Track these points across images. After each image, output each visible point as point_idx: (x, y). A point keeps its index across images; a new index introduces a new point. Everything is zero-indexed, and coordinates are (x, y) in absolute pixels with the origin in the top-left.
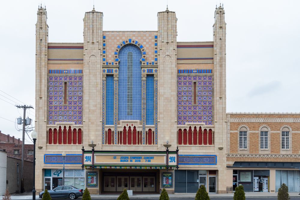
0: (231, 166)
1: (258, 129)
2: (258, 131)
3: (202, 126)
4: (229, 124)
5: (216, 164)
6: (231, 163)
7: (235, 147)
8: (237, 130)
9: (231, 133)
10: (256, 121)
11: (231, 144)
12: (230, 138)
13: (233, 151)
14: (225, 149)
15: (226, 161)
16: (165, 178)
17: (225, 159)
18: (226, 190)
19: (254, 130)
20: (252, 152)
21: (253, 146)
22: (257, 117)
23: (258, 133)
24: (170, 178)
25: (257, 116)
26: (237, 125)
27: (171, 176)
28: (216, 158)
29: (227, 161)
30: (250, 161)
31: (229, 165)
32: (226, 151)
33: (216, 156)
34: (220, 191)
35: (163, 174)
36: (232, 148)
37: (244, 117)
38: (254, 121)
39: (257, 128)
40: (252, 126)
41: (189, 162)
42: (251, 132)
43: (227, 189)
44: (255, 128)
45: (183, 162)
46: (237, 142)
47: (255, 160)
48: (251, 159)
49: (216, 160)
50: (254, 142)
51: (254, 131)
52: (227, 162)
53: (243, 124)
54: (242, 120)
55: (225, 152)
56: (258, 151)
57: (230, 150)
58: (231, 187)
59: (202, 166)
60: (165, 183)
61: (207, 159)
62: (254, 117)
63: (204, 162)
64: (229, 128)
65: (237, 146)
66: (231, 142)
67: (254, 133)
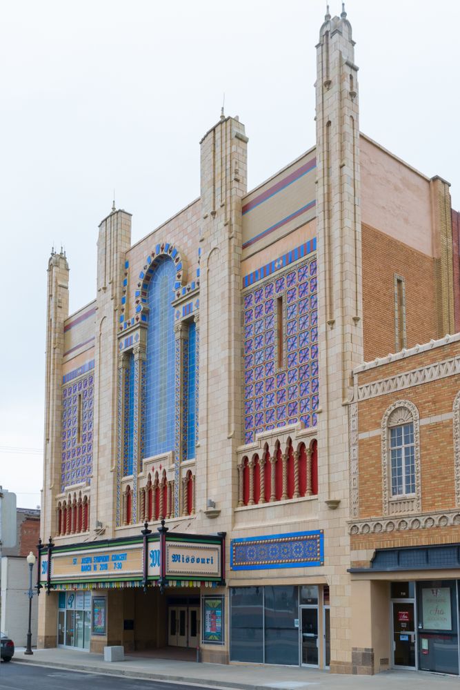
0: (366, 567)
1: (452, 406)
2: (451, 411)
3: (293, 436)
4: (354, 409)
5: (320, 563)
6: (366, 555)
7: (374, 495)
8: (378, 425)
9: (361, 443)
10: (443, 375)
11: (363, 481)
12: (359, 460)
13: (368, 507)
14: (345, 504)
15: (349, 548)
16: (208, 612)
17: (346, 540)
18: (350, 660)
19: (435, 412)
20: (432, 505)
21: (434, 477)
22: (444, 357)
23: (451, 420)
24: (219, 612)
25: (448, 350)
26: (378, 408)
27: (221, 607)
28: (322, 543)
29: (351, 549)
30: (424, 542)
31: (358, 563)
32: (347, 511)
33: (320, 534)
34: (334, 661)
35: (207, 601)
36: (367, 498)
37: (401, 368)
38: (435, 377)
39: (447, 403)
40: (430, 398)
41: (257, 559)
42: (425, 421)
43: (354, 656)
44: (438, 405)
45: (245, 561)
46: (380, 472)
47: (441, 536)
48: (428, 536)
49: (322, 547)
50: (439, 463)
51: (436, 414)
52: (353, 552)
53: (398, 399)
54: (393, 385)
55: (345, 514)
56: (453, 499)
57: (360, 506)
58: (366, 650)
59: (288, 572)
60: (208, 630)
61: (300, 547)
62: (434, 360)
63: (292, 557)
64: (355, 425)
65: (380, 489)
66: (361, 477)
67: (438, 424)
